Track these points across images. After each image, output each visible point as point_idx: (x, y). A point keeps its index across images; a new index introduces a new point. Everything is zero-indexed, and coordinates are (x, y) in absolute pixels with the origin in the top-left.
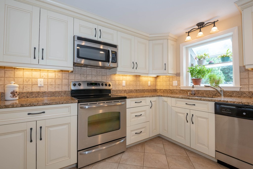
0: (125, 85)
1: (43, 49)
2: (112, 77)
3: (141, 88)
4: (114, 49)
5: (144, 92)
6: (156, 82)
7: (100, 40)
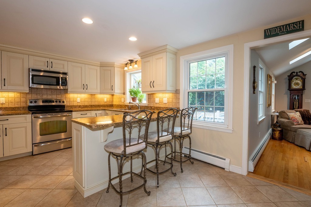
0: (79, 102)
1: (4, 79)
2: (66, 95)
3: (97, 104)
4: (64, 76)
5: (100, 107)
6: (113, 99)
7: (52, 70)
